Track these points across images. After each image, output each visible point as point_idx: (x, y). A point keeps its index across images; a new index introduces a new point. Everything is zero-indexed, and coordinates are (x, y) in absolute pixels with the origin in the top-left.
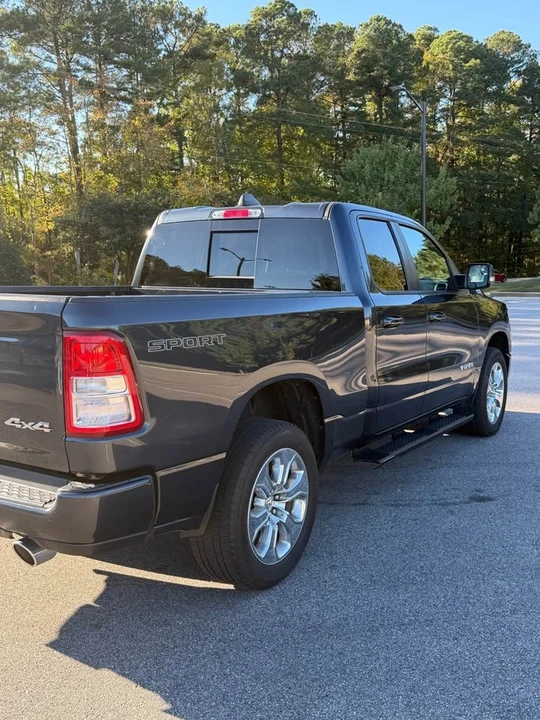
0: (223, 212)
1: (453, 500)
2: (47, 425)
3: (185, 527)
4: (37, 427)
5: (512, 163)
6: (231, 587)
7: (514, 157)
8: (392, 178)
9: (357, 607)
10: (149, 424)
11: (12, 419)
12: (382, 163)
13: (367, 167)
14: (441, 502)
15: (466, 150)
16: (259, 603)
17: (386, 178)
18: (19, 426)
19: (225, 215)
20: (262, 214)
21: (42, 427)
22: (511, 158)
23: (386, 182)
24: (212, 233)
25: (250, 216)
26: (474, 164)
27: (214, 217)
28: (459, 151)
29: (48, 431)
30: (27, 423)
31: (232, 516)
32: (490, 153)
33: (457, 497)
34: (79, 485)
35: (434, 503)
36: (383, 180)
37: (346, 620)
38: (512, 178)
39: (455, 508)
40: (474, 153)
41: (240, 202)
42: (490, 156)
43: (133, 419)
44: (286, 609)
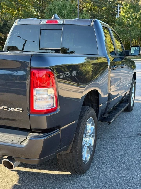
0: (47, 21)
1: (132, 136)
2: (21, 109)
3: (64, 150)
4: (16, 110)
5: (104, 10)
6: (69, 173)
7: (104, 8)
8: (66, 13)
9: (122, 178)
10: (59, 108)
11: (3, 107)
12: (62, 7)
13: (57, 8)
14: (128, 136)
15: (88, 4)
16: (83, 179)
17: (64, 13)
18: (6, 110)
19: (47, 22)
20: (64, 22)
21: (19, 110)
22: (103, 8)
23: (64, 15)
24: (41, 29)
25: (58, 23)
26: (90, 10)
27: (42, 23)
28: (85, 4)
29: (22, 111)
30: (11, 108)
31: (78, 145)
32: (96, 6)
33: (132, 134)
34: (36, 134)
35: (125, 137)
36: (63, 14)
37: (120, 183)
38: (103, 16)
39: (134, 138)
40: (90, 6)
41: (53, 17)
42: (96, 7)
43: (55, 106)
44: (95, 180)
